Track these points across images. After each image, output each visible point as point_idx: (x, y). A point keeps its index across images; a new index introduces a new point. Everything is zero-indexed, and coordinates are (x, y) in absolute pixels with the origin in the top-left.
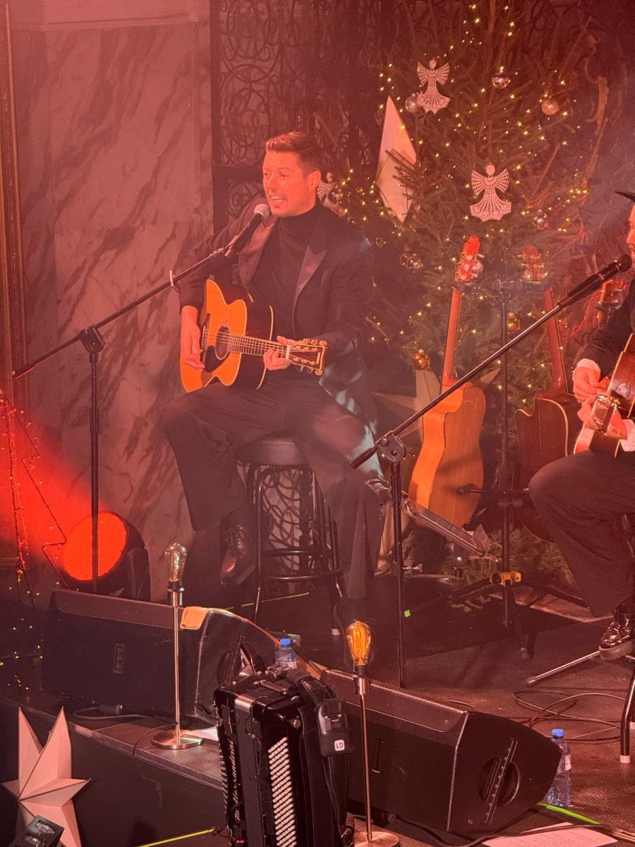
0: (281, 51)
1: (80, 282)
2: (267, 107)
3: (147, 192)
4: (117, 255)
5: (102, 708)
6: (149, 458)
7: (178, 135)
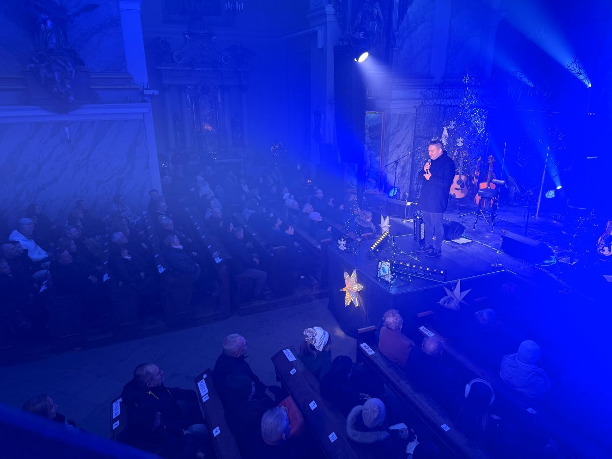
0: (427, 118)
1: (392, 153)
2: (423, 127)
4: (398, 149)
7: (409, 131)
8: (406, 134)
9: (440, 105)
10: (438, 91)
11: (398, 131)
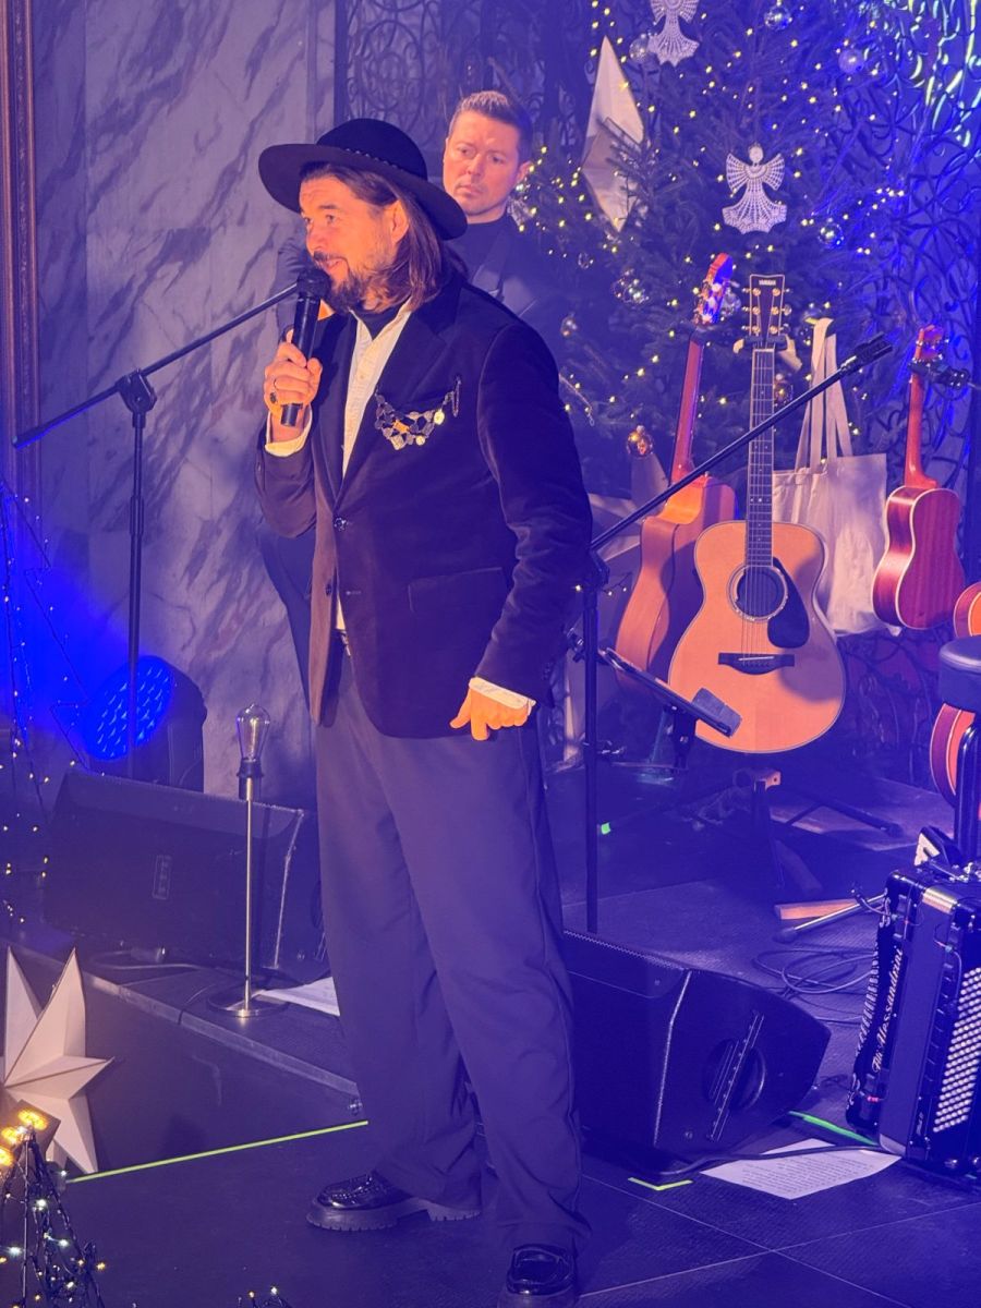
1: (123, 311)
2: (420, 50)
3: (231, 176)
4: (182, 270)
5: (135, 952)
6: (223, 584)
7: (281, 88)
8: (252, 125)
11: (171, 90)
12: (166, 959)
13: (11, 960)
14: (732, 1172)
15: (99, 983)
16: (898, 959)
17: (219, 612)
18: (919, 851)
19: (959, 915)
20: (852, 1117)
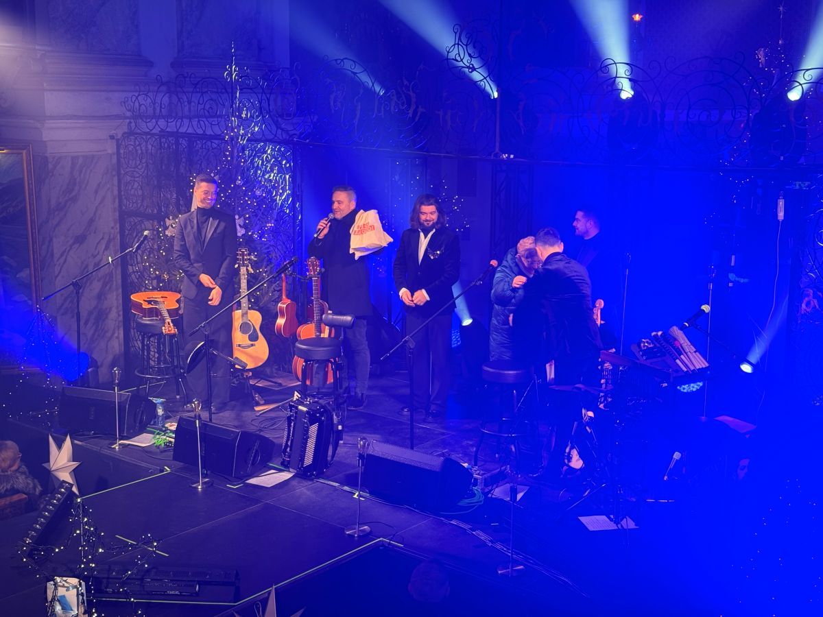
0: (147, 166)
1: (64, 257)
2: (141, 188)
3: (91, 221)
4: (79, 246)
5: (85, 433)
6: (94, 327)
7: (104, 198)
8: (97, 207)
9: (177, 135)
10: (166, 99)
11: (74, 200)
12: (94, 434)
13: (50, 437)
14: (253, 481)
15: (76, 442)
16: (292, 424)
17: (94, 334)
18: (295, 395)
19: (307, 412)
20: (282, 464)
